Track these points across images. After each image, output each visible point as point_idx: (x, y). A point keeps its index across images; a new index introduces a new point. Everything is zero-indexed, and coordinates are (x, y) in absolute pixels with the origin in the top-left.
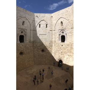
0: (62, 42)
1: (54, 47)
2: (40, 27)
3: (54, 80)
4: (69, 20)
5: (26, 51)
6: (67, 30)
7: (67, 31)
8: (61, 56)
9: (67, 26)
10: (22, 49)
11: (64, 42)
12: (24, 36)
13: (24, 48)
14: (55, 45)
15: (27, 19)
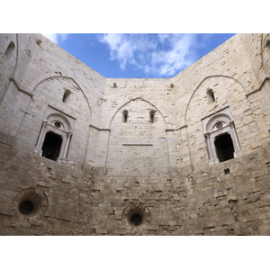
1: (191, 192)
2: (125, 121)
4: (235, 74)
6: (235, 109)
7: (234, 113)
9: (230, 96)
11: (232, 157)
12: (64, 139)
14: (194, 183)
15: (80, 89)
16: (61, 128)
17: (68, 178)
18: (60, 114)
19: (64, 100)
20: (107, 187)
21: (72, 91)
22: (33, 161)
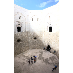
0: (50, 32)
1: (44, 36)
3: (44, 61)
5: (22, 39)
8: (49, 42)
10: (20, 38)
11: (51, 32)
12: (21, 27)
13: (21, 37)
15: (23, 15)
16: (20, 25)
17: (23, 35)
18: (19, 22)
19: (20, 19)
20: (30, 35)
21: (21, 16)
22: (17, 35)
